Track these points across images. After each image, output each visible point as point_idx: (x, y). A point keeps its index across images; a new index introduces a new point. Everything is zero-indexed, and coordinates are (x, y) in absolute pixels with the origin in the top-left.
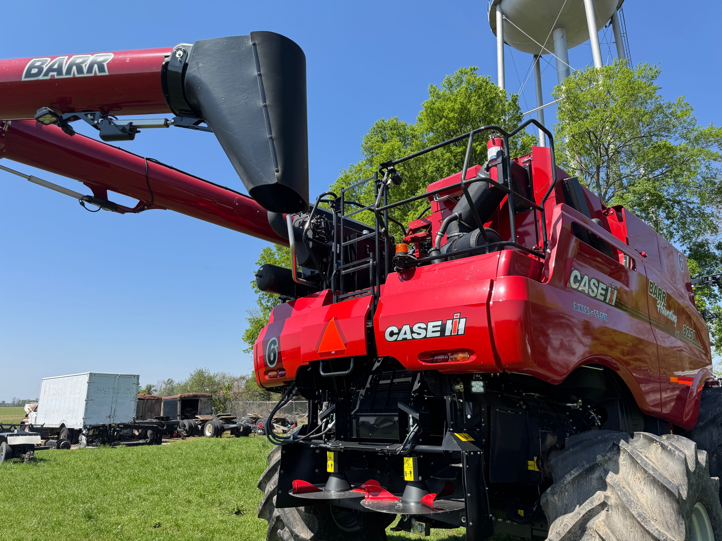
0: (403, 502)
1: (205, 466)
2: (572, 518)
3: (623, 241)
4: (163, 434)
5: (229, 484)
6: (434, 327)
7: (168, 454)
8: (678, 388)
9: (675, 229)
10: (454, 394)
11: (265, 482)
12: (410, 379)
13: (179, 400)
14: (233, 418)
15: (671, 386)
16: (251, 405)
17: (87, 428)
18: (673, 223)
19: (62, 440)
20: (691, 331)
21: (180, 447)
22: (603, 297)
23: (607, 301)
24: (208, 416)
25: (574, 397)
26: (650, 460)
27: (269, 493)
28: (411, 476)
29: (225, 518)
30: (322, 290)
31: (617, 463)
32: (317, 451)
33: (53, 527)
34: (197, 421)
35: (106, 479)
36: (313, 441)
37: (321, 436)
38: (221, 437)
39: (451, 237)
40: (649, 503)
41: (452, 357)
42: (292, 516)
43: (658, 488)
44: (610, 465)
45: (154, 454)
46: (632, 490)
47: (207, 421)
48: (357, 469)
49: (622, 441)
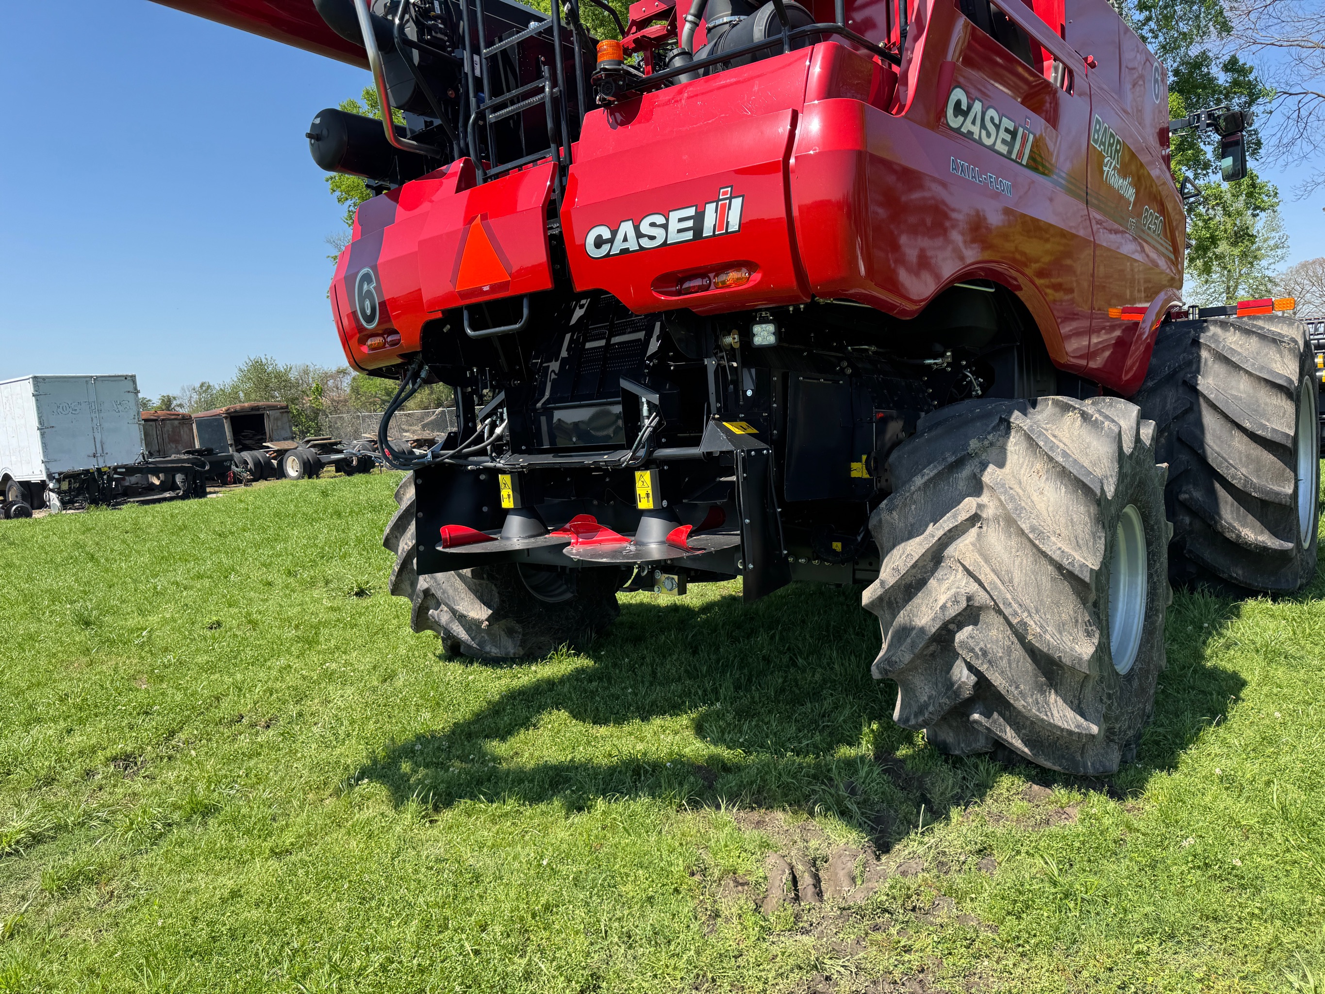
0: (636, 544)
1: (293, 525)
2: (921, 544)
3: (1055, 29)
4: (207, 479)
5: (340, 550)
6: (681, 220)
7: (222, 511)
8: (1120, 326)
9: (1151, 31)
10: (721, 354)
11: (396, 537)
12: (641, 335)
13: (226, 418)
14: (336, 444)
15: (1108, 324)
16: (367, 420)
17: (54, 478)
18: (1149, 19)
19: (12, 504)
20: (1157, 218)
21: (243, 498)
22: (1007, 148)
23: (1014, 156)
24: (286, 442)
25: (938, 348)
26: (1060, 441)
27: (405, 554)
28: (648, 501)
29: (337, 603)
30: (453, 160)
31: (1003, 450)
32: (482, 477)
33: (20, 644)
34: (267, 452)
35: (107, 560)
36: (471, 459)
37: (485, 448)
38: (318, 477)
39: (715, 27)
40: (1050, 509)
41: (716, 280)
42: (451, 586)
43: (1068, 483)
44: (994, 452)
45: (195, 514)
46: (1024, 491)
47: (286, 451)
48: (557, 501)
49: (1016, 413)
